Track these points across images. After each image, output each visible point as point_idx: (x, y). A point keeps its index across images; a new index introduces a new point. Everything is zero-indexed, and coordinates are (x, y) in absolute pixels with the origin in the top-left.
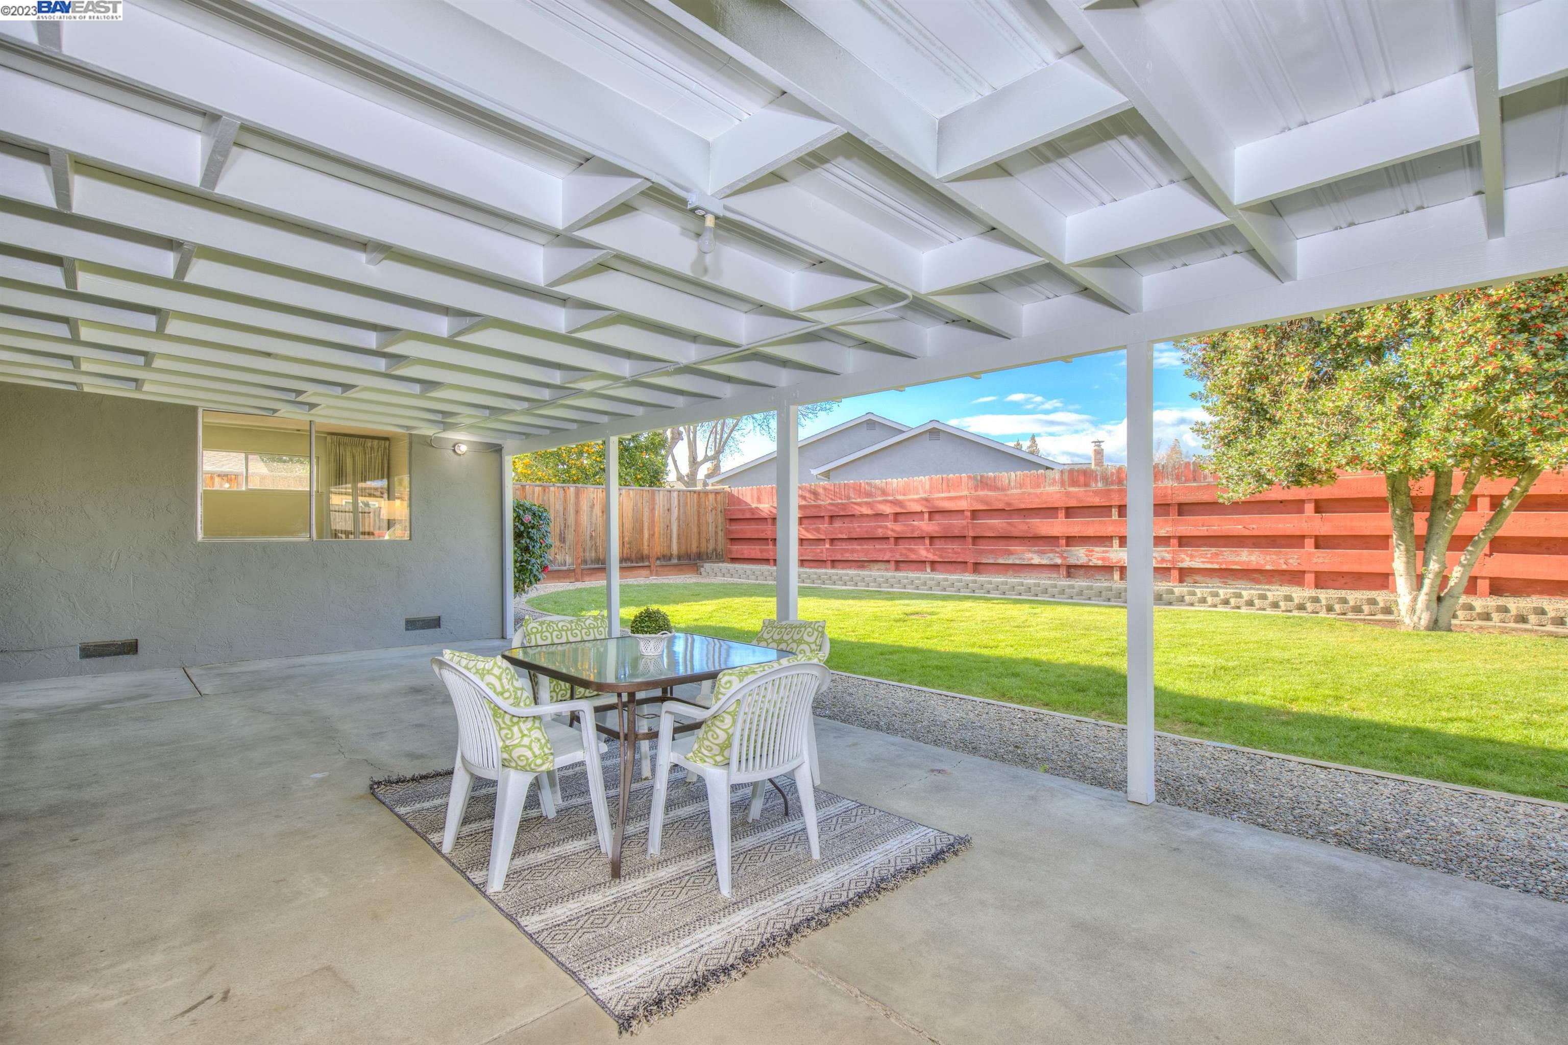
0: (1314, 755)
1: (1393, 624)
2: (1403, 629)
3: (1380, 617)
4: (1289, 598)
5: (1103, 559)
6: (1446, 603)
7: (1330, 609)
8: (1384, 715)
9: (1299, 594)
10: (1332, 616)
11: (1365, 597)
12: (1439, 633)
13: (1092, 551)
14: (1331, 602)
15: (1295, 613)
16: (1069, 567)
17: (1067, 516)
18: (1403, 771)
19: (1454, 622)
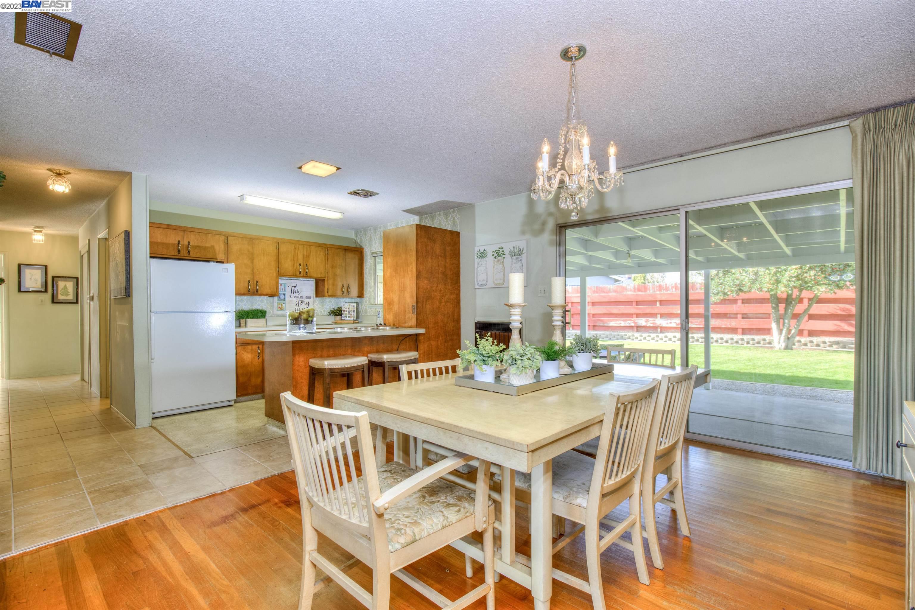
0: (749, 381)
1: (772, 348)
2: (775, 349)
3: (767, 345)
4: (732, 339)
5: (653, 323)
6: (791, 340)
7: (748, 343)
8: (768, 372)
9: (736, 337)
10: (749, 345)
11: (762, 338)
12: (788, 350)
13: (648, 320)
14: (748, 340)
15: (735, 345)
16: (637, 327)
17: (637, 305)
18: (773, 383)
19: (793, 347)
